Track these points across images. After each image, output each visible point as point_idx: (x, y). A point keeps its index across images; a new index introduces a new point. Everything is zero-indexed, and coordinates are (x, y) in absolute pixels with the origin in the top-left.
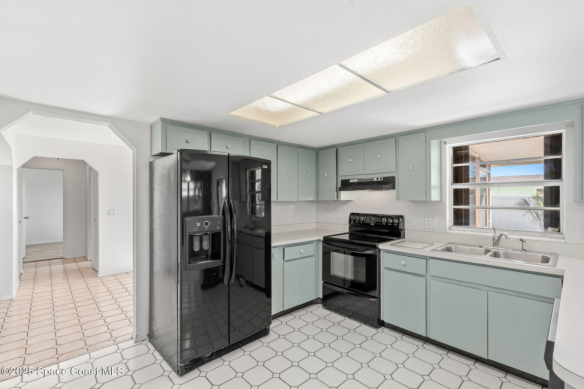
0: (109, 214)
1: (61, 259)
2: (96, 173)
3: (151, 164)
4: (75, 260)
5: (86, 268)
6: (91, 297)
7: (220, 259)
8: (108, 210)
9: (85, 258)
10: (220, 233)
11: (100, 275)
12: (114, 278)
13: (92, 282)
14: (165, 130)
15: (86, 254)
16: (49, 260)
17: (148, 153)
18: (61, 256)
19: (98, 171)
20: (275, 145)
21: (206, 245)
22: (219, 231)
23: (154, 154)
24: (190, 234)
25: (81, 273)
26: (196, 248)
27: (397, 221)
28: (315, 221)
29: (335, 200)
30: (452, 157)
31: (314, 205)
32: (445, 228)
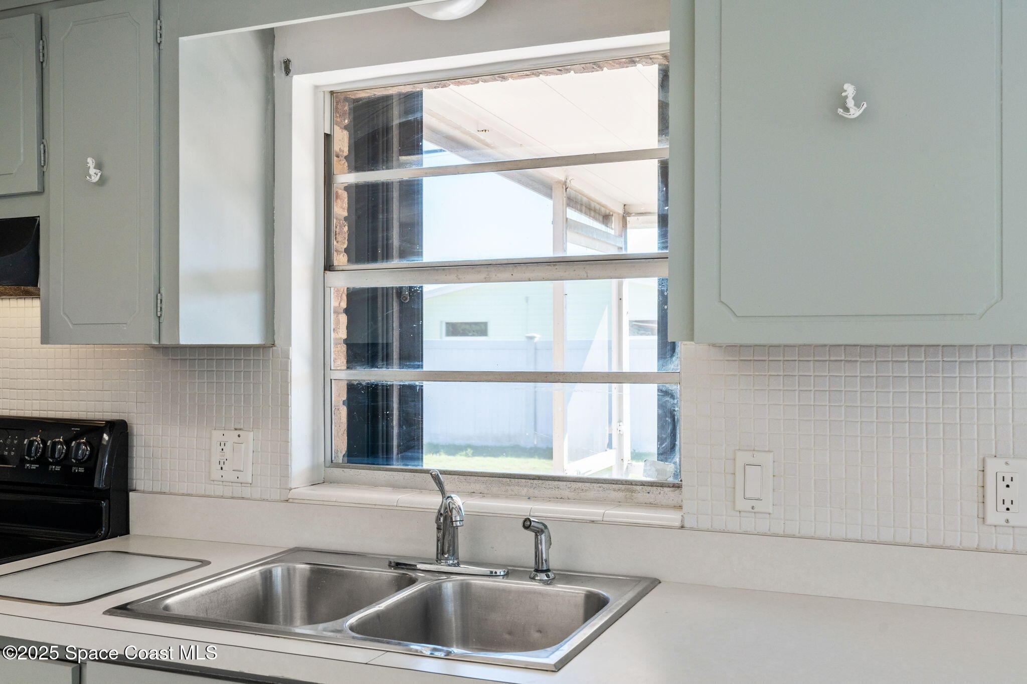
27: (85, 450)
30: (328, 138)
32: (286, 477)
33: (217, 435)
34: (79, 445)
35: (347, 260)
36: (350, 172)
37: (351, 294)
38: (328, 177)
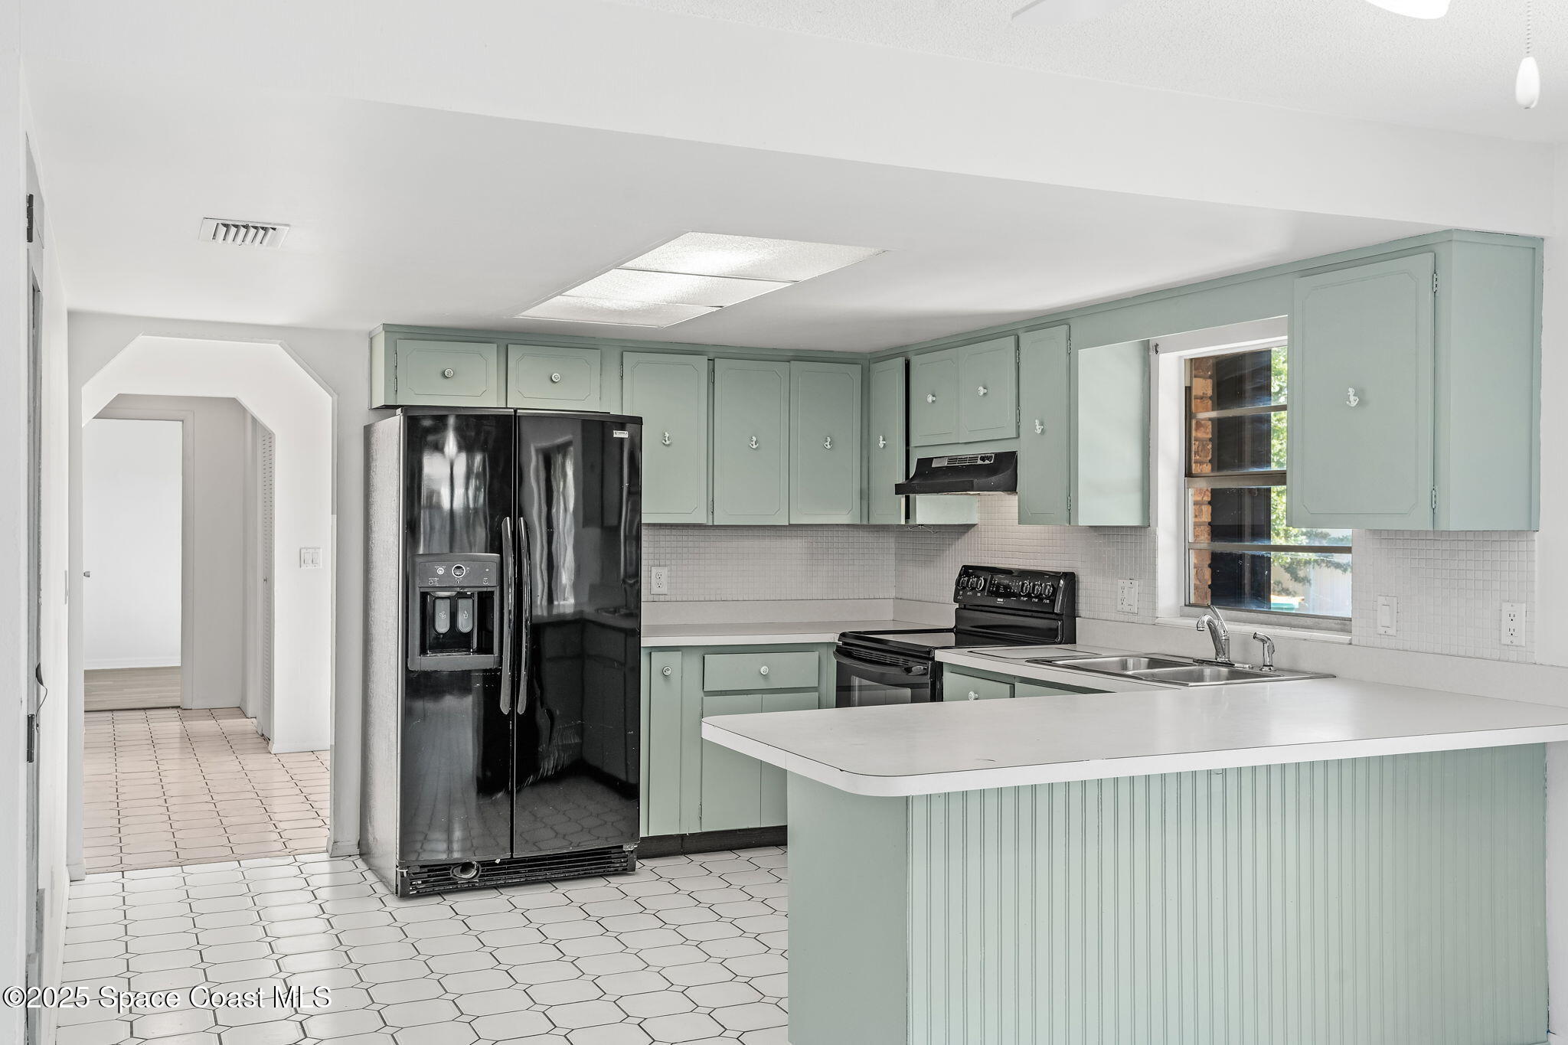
0: (302, 561)
1: (174, 709)
2: (268, 437)
3: (368, 431)
4: (211, 713)
5: (244, 734)
6: (249, 787)
7: (492, 653)
8: (298, 550)
9: (241, 711)
10: (492, 593)
11: (275, 747)
12: (313, 757)
13: (255, 762)
14: (392, 352)
15: (244, 699)
17: (366, 406)
18: (177, 702)
19: (275, 429)
20: (703, 361)
21: (466, 622)
22: (489, 589)
23: (374, 406)
24: (423, 590)
25: (229, 742)
26: (442, 625)
27: (1049, 590)
28: (893, 595)
29: (903, 522)
30: (1188, 390)
31: (890, 542)
32: (1154, 609)
33: (1120, 582)
34: (1046, 586)
35: (1210, 468)
36: (1213, 410)
37: (1214, 492)
38: (1189, 415)
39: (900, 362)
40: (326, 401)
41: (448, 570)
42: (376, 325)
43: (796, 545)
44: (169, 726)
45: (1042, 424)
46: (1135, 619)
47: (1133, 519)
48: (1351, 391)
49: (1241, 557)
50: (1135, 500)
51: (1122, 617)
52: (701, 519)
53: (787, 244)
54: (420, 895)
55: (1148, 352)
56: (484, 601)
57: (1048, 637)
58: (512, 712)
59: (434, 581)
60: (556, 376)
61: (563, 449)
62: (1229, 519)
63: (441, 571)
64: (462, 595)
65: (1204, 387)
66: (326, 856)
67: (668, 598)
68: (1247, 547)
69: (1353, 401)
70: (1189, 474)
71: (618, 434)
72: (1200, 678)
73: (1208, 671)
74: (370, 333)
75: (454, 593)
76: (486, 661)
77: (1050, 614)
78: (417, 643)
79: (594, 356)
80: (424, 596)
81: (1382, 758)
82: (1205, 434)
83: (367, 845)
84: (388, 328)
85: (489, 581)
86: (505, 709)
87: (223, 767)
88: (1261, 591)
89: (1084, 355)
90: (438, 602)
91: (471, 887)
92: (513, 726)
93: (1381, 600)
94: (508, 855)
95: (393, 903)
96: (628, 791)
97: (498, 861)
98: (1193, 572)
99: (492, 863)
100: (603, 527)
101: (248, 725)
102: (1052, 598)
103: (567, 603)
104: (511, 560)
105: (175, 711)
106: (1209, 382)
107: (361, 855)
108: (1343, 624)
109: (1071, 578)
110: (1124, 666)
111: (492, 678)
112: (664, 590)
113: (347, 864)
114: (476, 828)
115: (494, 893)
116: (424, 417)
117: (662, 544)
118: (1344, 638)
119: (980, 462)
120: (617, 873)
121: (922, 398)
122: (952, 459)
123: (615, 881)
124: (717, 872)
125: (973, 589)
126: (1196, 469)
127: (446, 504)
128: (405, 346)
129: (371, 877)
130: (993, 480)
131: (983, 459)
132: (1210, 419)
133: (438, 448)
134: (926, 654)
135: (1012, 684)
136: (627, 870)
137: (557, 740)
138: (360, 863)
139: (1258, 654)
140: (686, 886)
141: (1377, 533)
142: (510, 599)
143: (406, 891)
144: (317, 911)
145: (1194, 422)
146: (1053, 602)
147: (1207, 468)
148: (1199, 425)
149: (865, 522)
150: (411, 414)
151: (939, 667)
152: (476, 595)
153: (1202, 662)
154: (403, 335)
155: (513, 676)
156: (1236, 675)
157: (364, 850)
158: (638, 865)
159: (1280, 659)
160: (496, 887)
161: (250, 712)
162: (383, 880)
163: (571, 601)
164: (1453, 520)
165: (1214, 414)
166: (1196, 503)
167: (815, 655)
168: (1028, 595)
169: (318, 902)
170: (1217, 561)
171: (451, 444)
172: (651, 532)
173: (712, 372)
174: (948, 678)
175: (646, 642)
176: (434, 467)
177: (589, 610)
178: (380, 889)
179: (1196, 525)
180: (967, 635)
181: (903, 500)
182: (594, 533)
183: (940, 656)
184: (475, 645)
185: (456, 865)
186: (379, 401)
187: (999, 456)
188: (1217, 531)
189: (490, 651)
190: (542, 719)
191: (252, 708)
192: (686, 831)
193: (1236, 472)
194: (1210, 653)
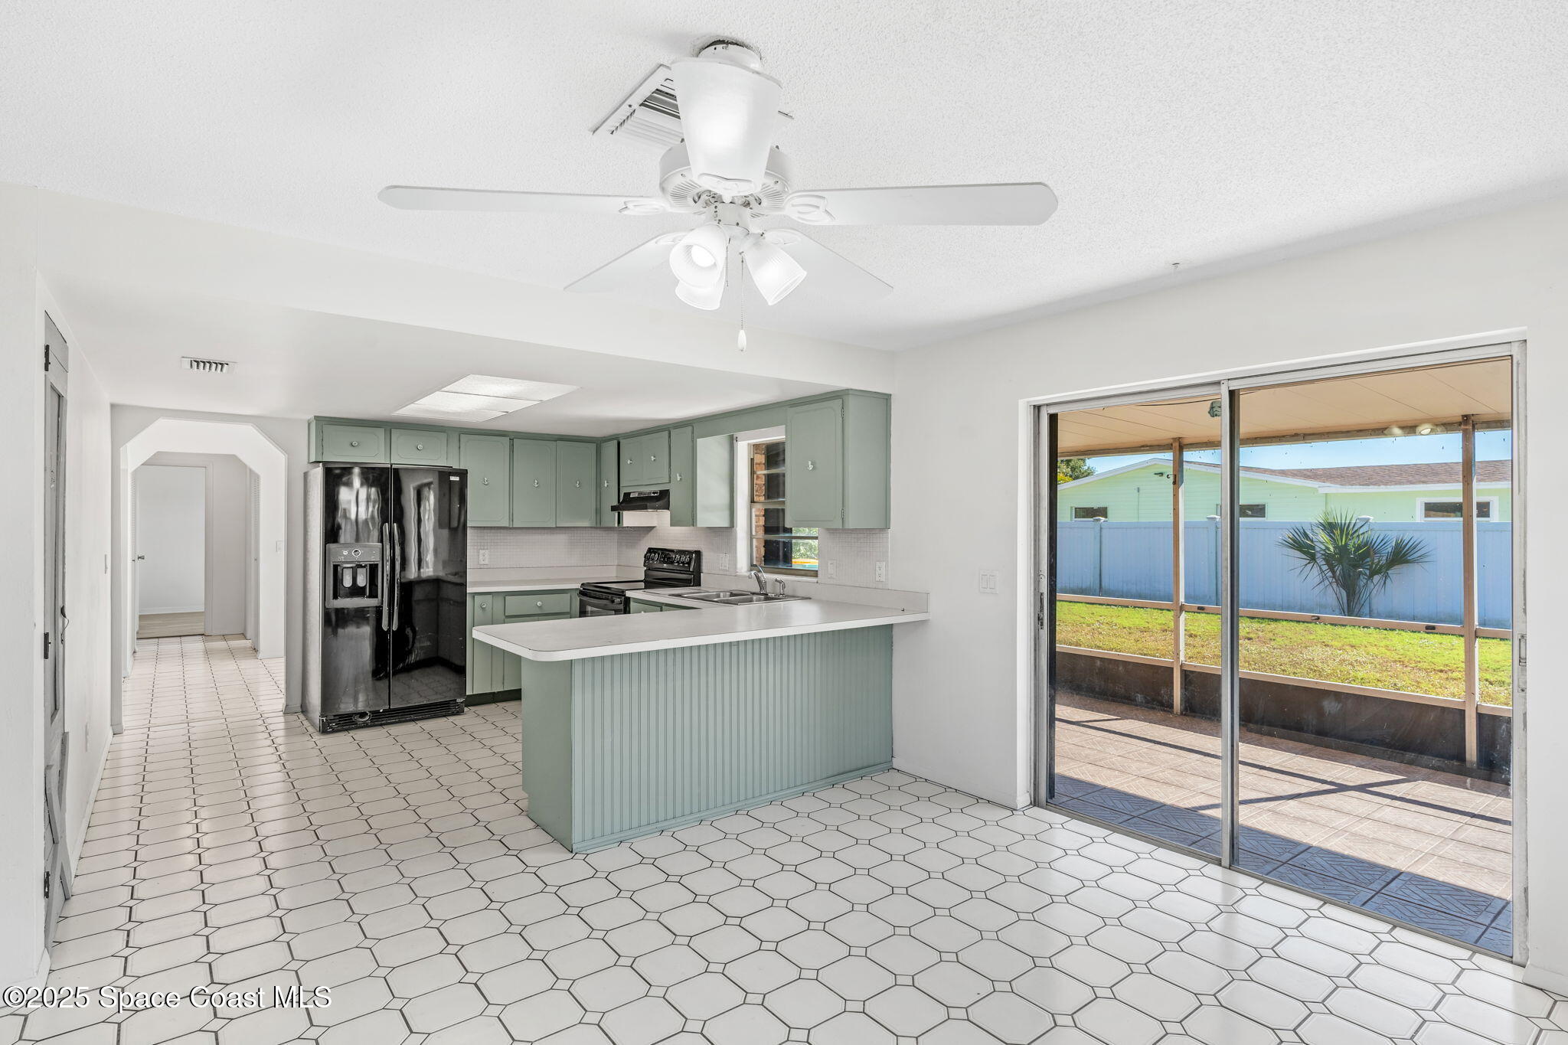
0: (277, 549)
1: (200, 635)
2: (257, 477)
3: (306, 475)
4: (224, 637)
5: (243, 648)
7: (378, 597)
9: (244, 636)
10: (377, 564)
11: (260, 656)
13: (248, 665)
14: (320, 433)
15: (245, 629)
16: (180, 636)
17: (304, 461)
18: (201, 631)
19: (259, 474)
21: (362, 581)
22: (376, 562)
23: (308, 461)
24: (334, 564)
25: (232, 653)
26: (347, 582)
27: (687, 559)
28: (616, 564)
29: (616, 525)
30: (752, 460)
31: (615, 536)
32: (736, 568)
33: (721, 554)
34: (686, 557)
35: (764, 499)
36: (765, 470)
37: (766, 510)
38: (752, 472)
39: (615, 442)
40: (282, 458)
41: (350, 552)
42: (311, 417)
43: (562, 538)
44: (196, 645)
45: (680, 476)
46: (728, 573)
47: (726, 524)
48: (810, 463)
49: (777, 542)
50: (727, 513)
51: (721, 572)
52: (506, 524)
53: (527, 383)
54: (334, 731)
55: (732, 441)
56: (373, 569)
57: (686, 583)
58: (389, 630)
59: (342, 559)
60: (420, 446)
61: (428, 485)
62: (771, 524)
63: (345, 553)
64: (361, 566)
65: (761, 458)
66: (281, 714)
67: (489, 567)
68: (781, 537)
69: (811, 467)
70: (752, 501)
71: (452, 478)
72: (751, 601)
73: (755, 597)
74: (309, 420)
75: (354, 565)
76: (373, 602)
77: (687, 572)
78: (332, 592)
79: (443, 436)
80: (336, 567)
81: (802, 635)
82: (762, 481)
83: (306, 706)
84: (317, 418)
85: (375, 558)
86: (385, 627)
87: (226, 669)
88: (787, 559)
89: (700, 441)
90: (345, 570)
91: (366, 726)
92: (390, 637)
93: (830, 562)
94: (387, 707)
95: (317, 737)
96: (461, 671)
97: (381, 711)
98: (755, 549)
99: (378, 712)
100: (450, 528)
101: (247, 643)
102: (689, 563)
103: (428, 571)
104: (388, 547)
105: (200, 637)
106: (764, 456)
107: (302, 712)
108: (815, 574)
109: (698, 553)
110: (718, 596)
111: (378, 610)
112: (487, 562)
113: (294, 717)
114: (371, 696)
115: (380, 728)
116: (337, 468)
117: (486, 538)
118: (814, 580)
119: (653, 495)
120: (453, 714)
121: (626, 461)
122: (640, 493)
123: (452, 719)
124: (510, 711)
125: (653, 560)
126: (756, 499)
127: (353, 517)
128: (328, 429)
129: (306, 723)
130: (658, 504)
131: (654, 493)
132: (764, 475)
133: (349, 484)
134: (621, 593)
135: (661, 607)
136: (460, 712)
137: (417, 645)
138: (302, 717)
139: (779, 589)
140: (491, 720)
141: (828, 529)
142: (388, 568)
143: (325, 729)
144: (271, 743)
145: (755, 476)
146: (689, 566)
147: (762, 499)
148: (758, 477)
149: (598, 526)
150: (329, 466)
151: (627, 600)
152: (368, 567)
153: (754, 594)
154: (325, 424)
155: (389, 610)
156: (767, 598)
157: (304, 709)
158: (466, 709)
159: (787, 591)
160: (381, 725)
161: (248, 636)
162: (313, 725)
163: (431, 569)
164: (851, 524)
165: (766, 472)
166: (756, 516)
167: (569, 595)
168: (678, 562)
169: (271, 738)
170: (767, 544)
171: (357, 482)
172: (472, 531)
173: (512, 446)
174: (632, 604)
175: (469, 590)
176: (345, 495)
177: (441, 574)
178: (311, 729)
179: (757, 526)
180: (650, 583)
181: (617, 514)
182: (445, 532)
183: (628, 594)
184: (368, 594)
185: (356, 714)
186: (313, 459)
187: (661, 492)
188: (768, 530)
189: (376, 597)
190: (409, 632)
191: (250, 633)
192: (495, 690)
193: (776, 500)
194: (757, 589)
